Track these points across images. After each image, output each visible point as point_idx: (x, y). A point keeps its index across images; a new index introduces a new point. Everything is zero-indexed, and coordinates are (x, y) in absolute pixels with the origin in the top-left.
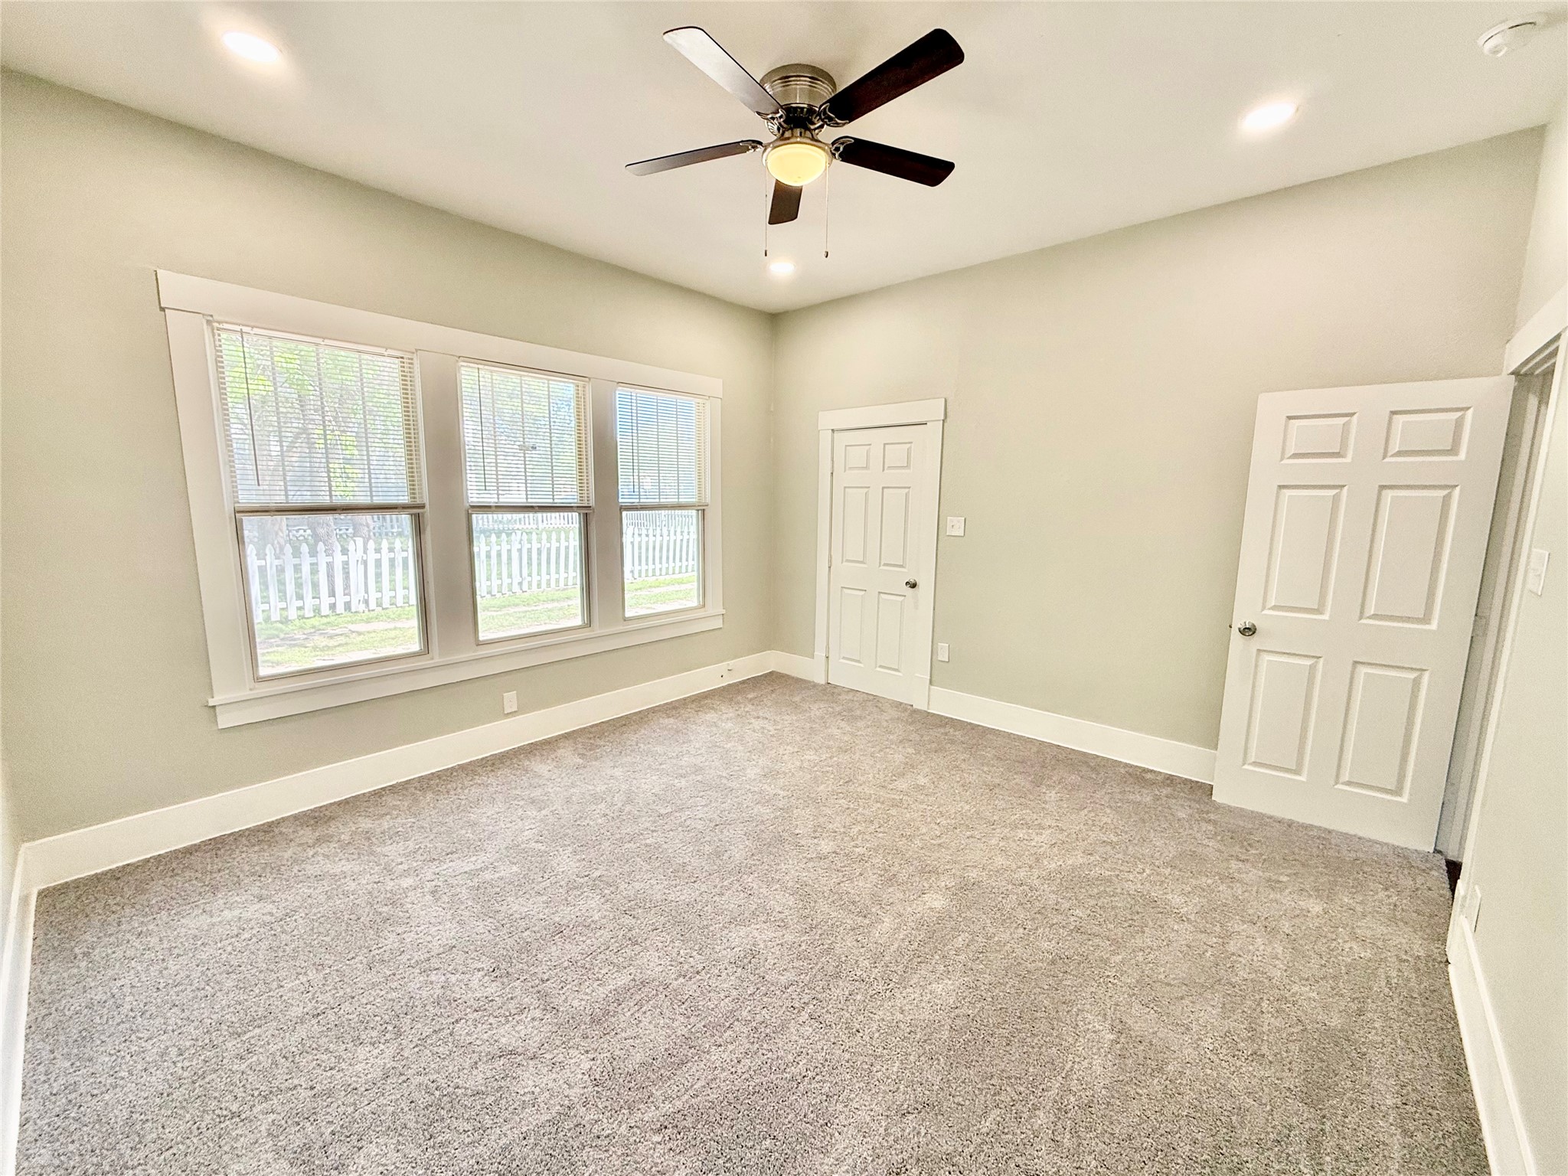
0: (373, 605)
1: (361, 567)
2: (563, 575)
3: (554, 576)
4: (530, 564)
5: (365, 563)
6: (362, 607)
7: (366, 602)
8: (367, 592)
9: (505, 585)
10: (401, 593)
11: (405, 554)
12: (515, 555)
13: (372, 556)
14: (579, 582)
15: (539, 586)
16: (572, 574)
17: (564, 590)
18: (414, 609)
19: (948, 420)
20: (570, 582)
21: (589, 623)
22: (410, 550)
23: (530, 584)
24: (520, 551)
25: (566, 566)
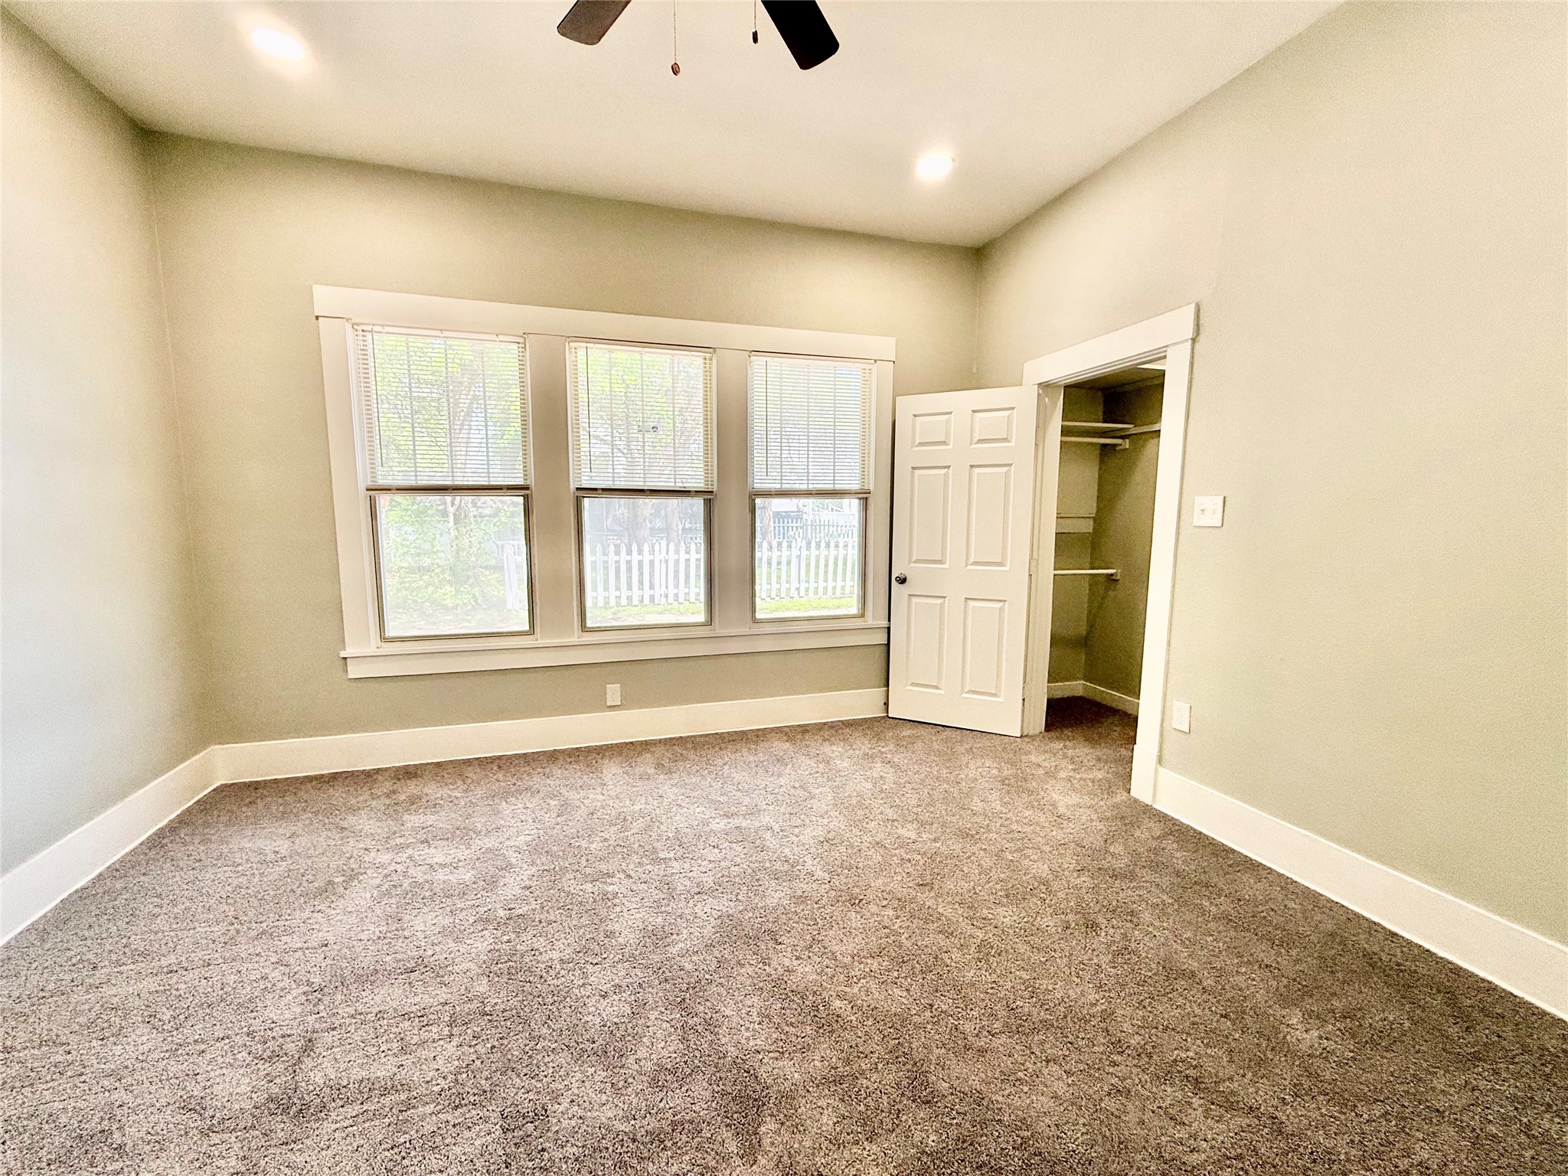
0: (671, 599)
1: (664, 566)
2: (840, 583)
3: (831, 584)
4: (808, 571)
5: (667, 561)
6: (663, 600)
7: (666, 596)
8: (667, 588)
9: (783, 589)
10: (693, 590)
11: (698, 556)
12: (794, 561)
13: (672, 557)
14: (856, 591)
15: (816, 593)
16: (849, 583)
17: (841, 598)
18: (702, 605)
19: (1202, 338)
20: (847, 591)
21: (710, 621)
22: (702, 552)
23: (807, 590)
24: (799, 557)
25: (844, 574)
